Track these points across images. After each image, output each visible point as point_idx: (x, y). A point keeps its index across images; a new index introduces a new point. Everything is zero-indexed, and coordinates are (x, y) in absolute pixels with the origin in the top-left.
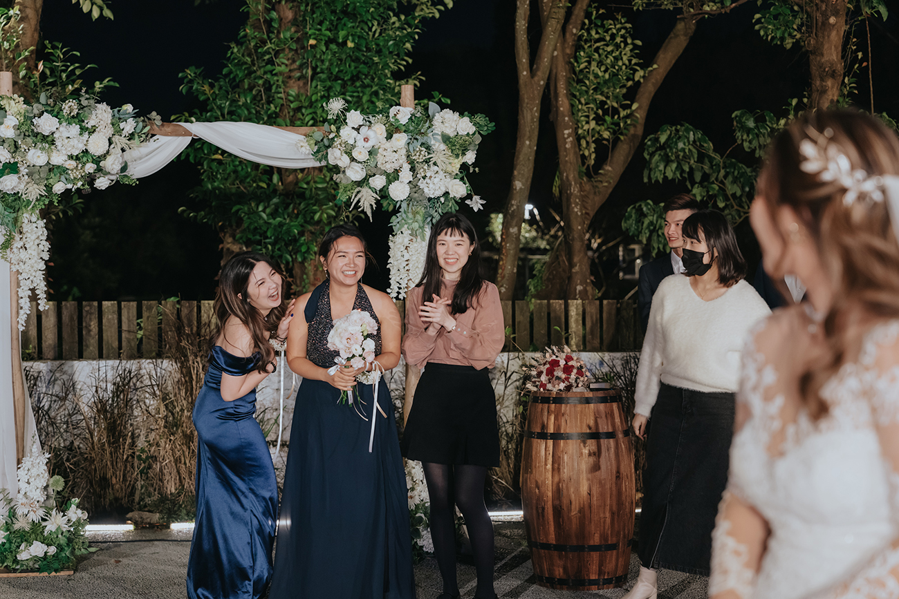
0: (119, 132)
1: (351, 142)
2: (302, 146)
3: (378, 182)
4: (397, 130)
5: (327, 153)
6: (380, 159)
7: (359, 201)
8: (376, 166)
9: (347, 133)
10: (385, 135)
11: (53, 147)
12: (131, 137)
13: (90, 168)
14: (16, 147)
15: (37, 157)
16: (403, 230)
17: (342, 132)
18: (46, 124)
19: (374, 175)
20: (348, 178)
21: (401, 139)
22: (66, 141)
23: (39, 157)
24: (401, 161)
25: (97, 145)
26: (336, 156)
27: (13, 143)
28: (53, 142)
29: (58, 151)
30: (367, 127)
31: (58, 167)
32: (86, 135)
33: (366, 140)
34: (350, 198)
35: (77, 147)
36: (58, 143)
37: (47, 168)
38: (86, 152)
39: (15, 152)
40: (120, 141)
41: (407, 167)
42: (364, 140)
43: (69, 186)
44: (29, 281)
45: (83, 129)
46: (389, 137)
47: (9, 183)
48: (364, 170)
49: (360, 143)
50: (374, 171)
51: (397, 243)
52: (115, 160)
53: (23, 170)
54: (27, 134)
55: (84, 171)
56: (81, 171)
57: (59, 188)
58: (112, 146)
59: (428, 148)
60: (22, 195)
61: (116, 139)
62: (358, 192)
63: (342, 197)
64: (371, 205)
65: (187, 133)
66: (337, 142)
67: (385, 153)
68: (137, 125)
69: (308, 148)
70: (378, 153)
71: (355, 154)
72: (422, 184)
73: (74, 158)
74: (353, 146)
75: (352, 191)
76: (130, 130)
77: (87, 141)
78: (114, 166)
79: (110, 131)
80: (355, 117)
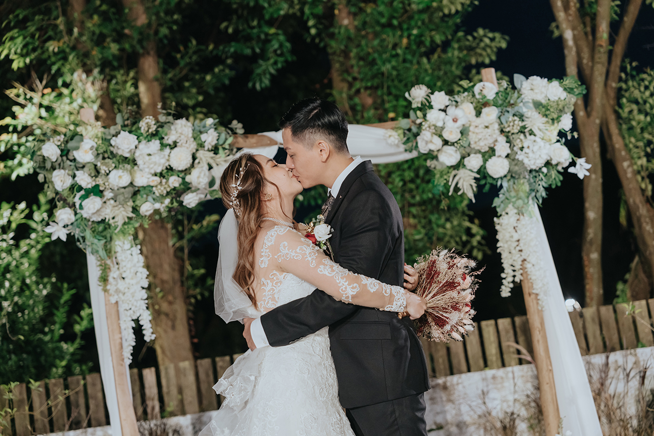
0: (201, 145)
1: (440, 124)
2: (390, 136)
3: (474, 162)
4: (486, 104)
5: (417, 143)
6: (472, 137)
7: (457, 184)
8: (469, 145)
9: (433, 116)
10: (474, 113)
11: (136, 168)
12: (215, 150)
13: (174, 181)
14: (98, 172)
15: (119, 178)
16: (508, 210)
17: (429, 116)
18: (124, 142)
19: (469, 155)
20: (442, 164)
21: (490, 114)
22: (147, 158)
23: (120, 177)
24: (495, 136)
25: (180, 159)
26: (427, 142)
27: (93, 166)
28: (134, 162)
29: (141, 170)
30: (454, 107)
31: (144, 187)
32: (167, 150)
33: (455, 120)
34: (448, 182)
35: (159, 162)
36: (139, 162)
37: (131, 189)
38: (170, 169)
39: (96, 176)
40: (204, 156)
41: (502, 139)
42: (453, 120)
43: (157, 206)
44: (131, 312)
45: (163, 146)
46: (478, 114)
47: (92, 206)
48: (458, 152)
49: (450, 124)
50: (468, 150)
51: (503, 225)
52: (200, 173)
53: (108, 194)
54: (106, 156)
55: (169, 186)
56: (166, 186)
57: (147, 208)
58: (197, 161)
59: (521, 117)
60: (109, 220)
61: (201, 154)
62: (455, 176)
63: (439, 182)
64: (471, 186)
65: (273, 142)
66: (425, 125)
67: (476, 130)
68: (219, 136)
69: (397, 137)
70: (469, 131)
71: (446, 136)
72: (520, 156)
73: (158, 175)
74: (443, 128)
75: (449, 174)
76: (212, 141)
77: (169, 156)
78: (201, 180)
79: (193, 146)
80: (440, 99)
